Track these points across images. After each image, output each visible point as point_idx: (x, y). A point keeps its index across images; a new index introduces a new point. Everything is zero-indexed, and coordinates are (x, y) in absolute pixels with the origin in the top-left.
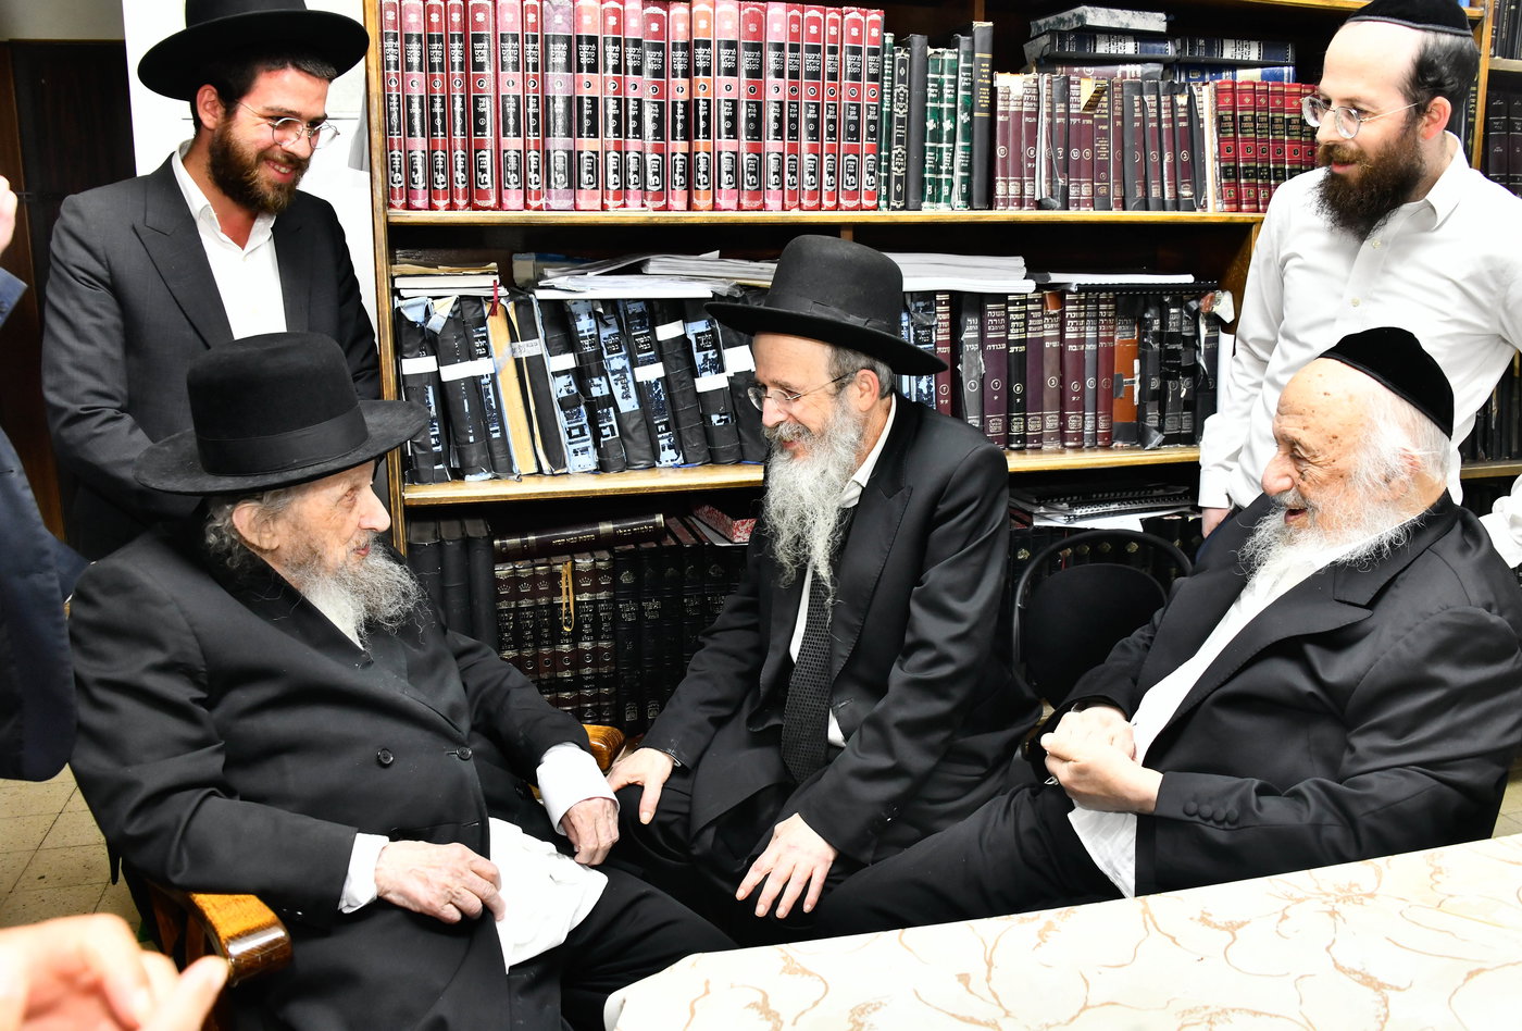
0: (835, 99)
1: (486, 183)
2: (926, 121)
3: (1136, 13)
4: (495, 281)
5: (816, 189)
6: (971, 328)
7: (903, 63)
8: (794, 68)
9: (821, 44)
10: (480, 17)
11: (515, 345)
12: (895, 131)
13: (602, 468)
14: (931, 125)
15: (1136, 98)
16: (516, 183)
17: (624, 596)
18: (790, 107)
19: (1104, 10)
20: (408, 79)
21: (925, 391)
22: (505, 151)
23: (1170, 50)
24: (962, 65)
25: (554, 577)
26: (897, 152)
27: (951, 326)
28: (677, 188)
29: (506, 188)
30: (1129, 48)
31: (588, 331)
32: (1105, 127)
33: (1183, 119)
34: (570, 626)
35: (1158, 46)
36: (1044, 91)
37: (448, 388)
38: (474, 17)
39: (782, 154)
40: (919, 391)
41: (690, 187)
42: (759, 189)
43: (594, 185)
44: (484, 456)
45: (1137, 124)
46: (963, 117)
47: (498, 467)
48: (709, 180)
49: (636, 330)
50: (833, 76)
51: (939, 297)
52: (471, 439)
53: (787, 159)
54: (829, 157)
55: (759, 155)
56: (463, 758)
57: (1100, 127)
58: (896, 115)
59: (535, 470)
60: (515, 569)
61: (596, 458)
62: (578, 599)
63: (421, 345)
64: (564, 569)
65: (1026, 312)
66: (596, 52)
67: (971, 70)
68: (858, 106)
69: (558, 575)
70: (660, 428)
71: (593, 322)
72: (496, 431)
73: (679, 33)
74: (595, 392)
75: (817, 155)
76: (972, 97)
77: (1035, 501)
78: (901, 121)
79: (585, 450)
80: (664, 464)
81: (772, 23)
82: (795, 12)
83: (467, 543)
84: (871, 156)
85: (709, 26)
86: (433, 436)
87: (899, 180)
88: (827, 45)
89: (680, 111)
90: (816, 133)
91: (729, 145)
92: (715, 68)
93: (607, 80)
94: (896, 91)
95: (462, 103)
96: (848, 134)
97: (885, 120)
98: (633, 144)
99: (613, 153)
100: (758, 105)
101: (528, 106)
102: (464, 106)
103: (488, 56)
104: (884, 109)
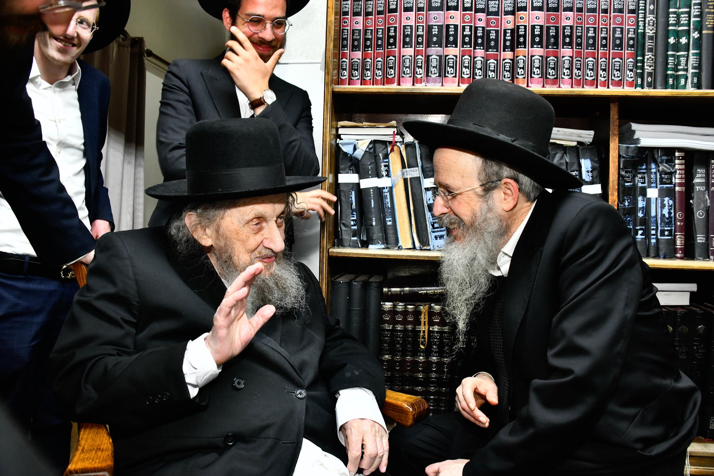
0: (606, 25)
1: (392, 74)
2: (668, 38)
4: (394, 132)
5: (594, 79)
6: (700, 176)
7: (652, 2)
8: (579, 6)
11: (405, 170)
12: (647, 44)
14: (672, 40)
16: (409, 74)
18: (577, 29)
20: (353, 20)
21: (667, 216)
22: (403, 56)
24: (693, 2)
25: (417, 313)
26: (648, 57)
27: (686, 174)
29: (403, 77)
34: (424, 345)
37: (363, 193)
39: (572, 57)
40: (663, 216)
42: (556, 78)
43: (454, 75)
46: (694, 35)
47: (389, 242)
48: (525, 72)
51: (677, 154)
52: (374, 223)
53: (575, 60)
54: (602, 60)
56: (299, 397)
58: (647, 34)
59: (411, 246)
60: (395, 305)
62: (431, 329)
63: (350, 167)
64: (423, 308)
67: (700, 4)
68: (622, 29)
69: (420, 313)
72: (390, 221)
75: (594, 58)
76: (701, 22)
78: (651, 38)
79: (441, 237)
83: (366, 285)
84: (631, 60)
86: (352, 220)
87: (650, 74)
89: (508, 34)
90: (593, 45)
91: (538, 51)
92: (529, 7)
93: (464, 15)
94: (647, 19)
95: (382, 32)
96: (615, 46)
97: (640, 38)
98: (480, 52)
99: (467, 57)
100: (557, 28)
101: (418, 31)
102: (382, 34)
103: (397, 5)
104: (639, 31)
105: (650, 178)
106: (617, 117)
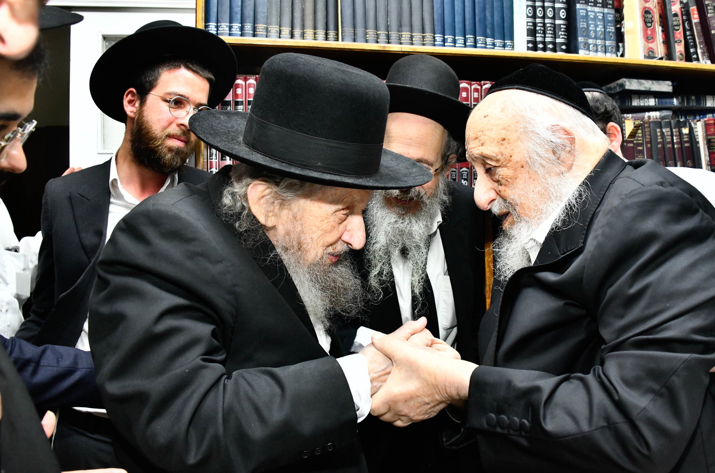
3: (654, 82)
9: (469, 103)
15: (658, 130)
19: (636, 80)
23: (675, 102)
30: (652, 102)
32: (641, 148)
33: (687, 142)
35: (668, 100)
45: (660, 146)
57: (638, 148)
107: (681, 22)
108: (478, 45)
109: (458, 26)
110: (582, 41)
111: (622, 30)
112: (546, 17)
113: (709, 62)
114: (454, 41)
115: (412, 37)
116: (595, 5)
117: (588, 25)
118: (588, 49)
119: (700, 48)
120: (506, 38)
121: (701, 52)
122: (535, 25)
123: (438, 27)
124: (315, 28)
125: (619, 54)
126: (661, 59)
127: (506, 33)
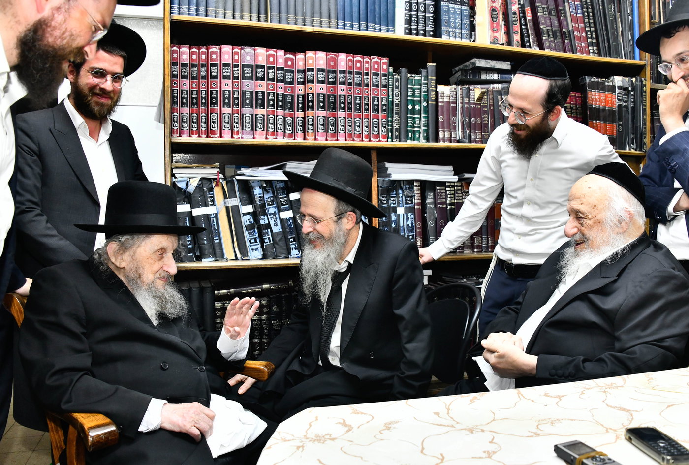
0: (368, 95)
1: (215, 127)
2: (408, 105)
3: (498, 62)
4: (218, 171)
5: (360, 133)
6: (430, 197)
7: (397, 80)
8: (350, 81)
9: (362, 71)
10: (214, 56)
11: (226, 200)
12: (395, 109)
13: (265, 257)
14: (410, 107)
15: (499, 97)
16: (228, 128)
17: (273, 317)
18: (348, 98)
19: (483, 60)
20: (182, 82)
21: (410, 225)
22: (224, 114)
24: (423, 82)
26: (395, 118)
27: (421, 196)
28: (299, 132)
29: (224, 130)
30: (495, 77)
31: (259, 194)
32: (486, 109)
35: (507, 76)
36: (459, 93)
37: (195, 219)
38: (211, 56)
39: (345, 118)
40: (408, 225)
41: (305, 132)
42: (335, 133)
43: (263, 129)
44: (211, 250)
46: (424, 104)
47: (217, 255)
48: (313, 128)
49: (280, 195)
50: (367, 85)
51: (415, 183)
52: (205, 242)
53: (347, 120)
54: (366, 120)
55: (335, 118)
56: (201, 370)
57: (484, 109)
58: (395, 102)
59: (234, 258)
60: (224, 303)
61: (262, 253)
63: (184, 199)
65: (454, 191)
66: (264, 72)
67: (427, 84)
68: (378, 98)
70: (291, 240)
71: (261, 191)
72: (217, 239)
73: (300, 65)
74: (262, 222)
75: (360, 119)
76: (427, 95)
77: (461, 277)
78: (397, 105)
79: (257, 249)
80: (293, 256)
81: (340, 62)
82: (350, 57)
83: (202, 290)
84: (384, 120)
85: (313, 62)
86: (188, 241)
87: (396, 130)
88: (364, 72)
89: (300, 99)
90: (360, 109)
91: (322, 113)
92: (316, 80)
93: (269, 84)
94: (394, 92)
95: (205, 93)
96: (374, 110)
97: (390, 104)
98: (280, 112)
99: (271, 116)
100: (335, 97)
101: (234, 95)
102: (205, 95)
103: (217, 73)
104: (390, 100)
105: (398, 200)
106: (376, 159)
107: (518, 18)
108: (369, 29)
109: (355, 15)
110: (445, 29)
111: (474, 22)
112: (419, 11)
113: (538, 48)
114: (352, 26)
115: (321, 21)
116: (455, 4)
117: (449, 18)
118: (449, 35)
119: (532, 38)
120: (389, 25)
121: (533, 41)
122: (411, 16)
123: (340, 15)
124: (251, 12)
125: (472, 40)
126: (503, 44)
127: (390, 21)
